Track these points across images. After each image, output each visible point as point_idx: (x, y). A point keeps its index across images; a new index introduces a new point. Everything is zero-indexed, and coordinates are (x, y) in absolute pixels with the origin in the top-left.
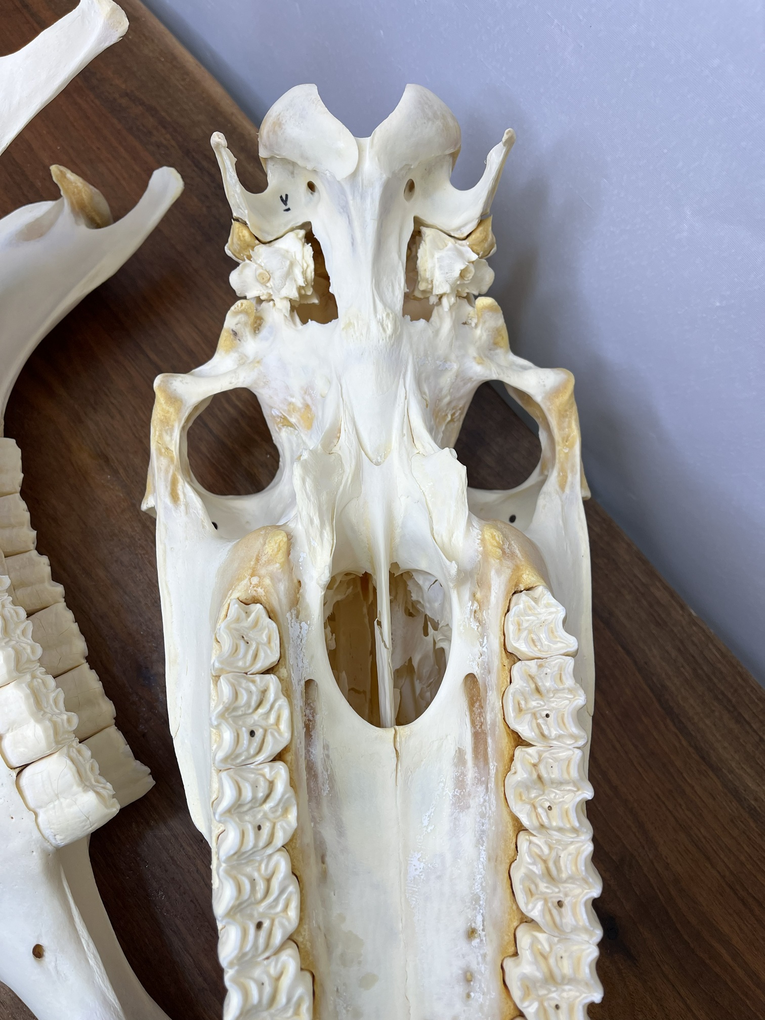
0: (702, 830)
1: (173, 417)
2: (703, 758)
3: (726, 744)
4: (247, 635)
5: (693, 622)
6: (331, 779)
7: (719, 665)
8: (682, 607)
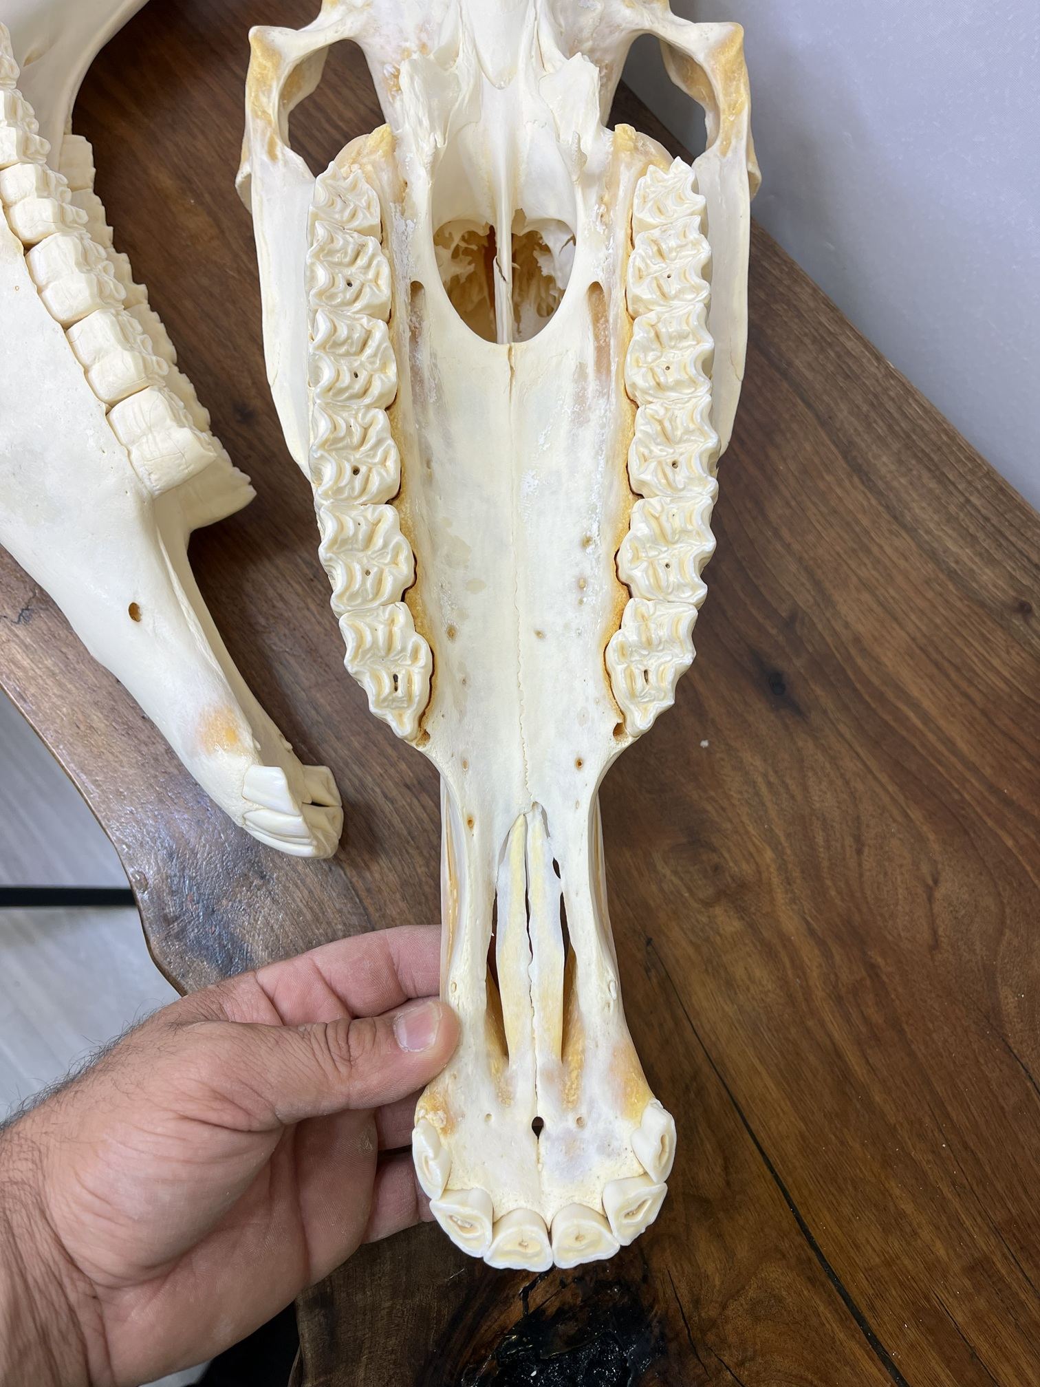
0: (892, 592)
1: (270, 75)
2: (895, 518)
3: (924, 504)
4: (344, 196)
5: (890, 374)
6: (439, 388)
7: (920, 422)
8: (879, 358)
